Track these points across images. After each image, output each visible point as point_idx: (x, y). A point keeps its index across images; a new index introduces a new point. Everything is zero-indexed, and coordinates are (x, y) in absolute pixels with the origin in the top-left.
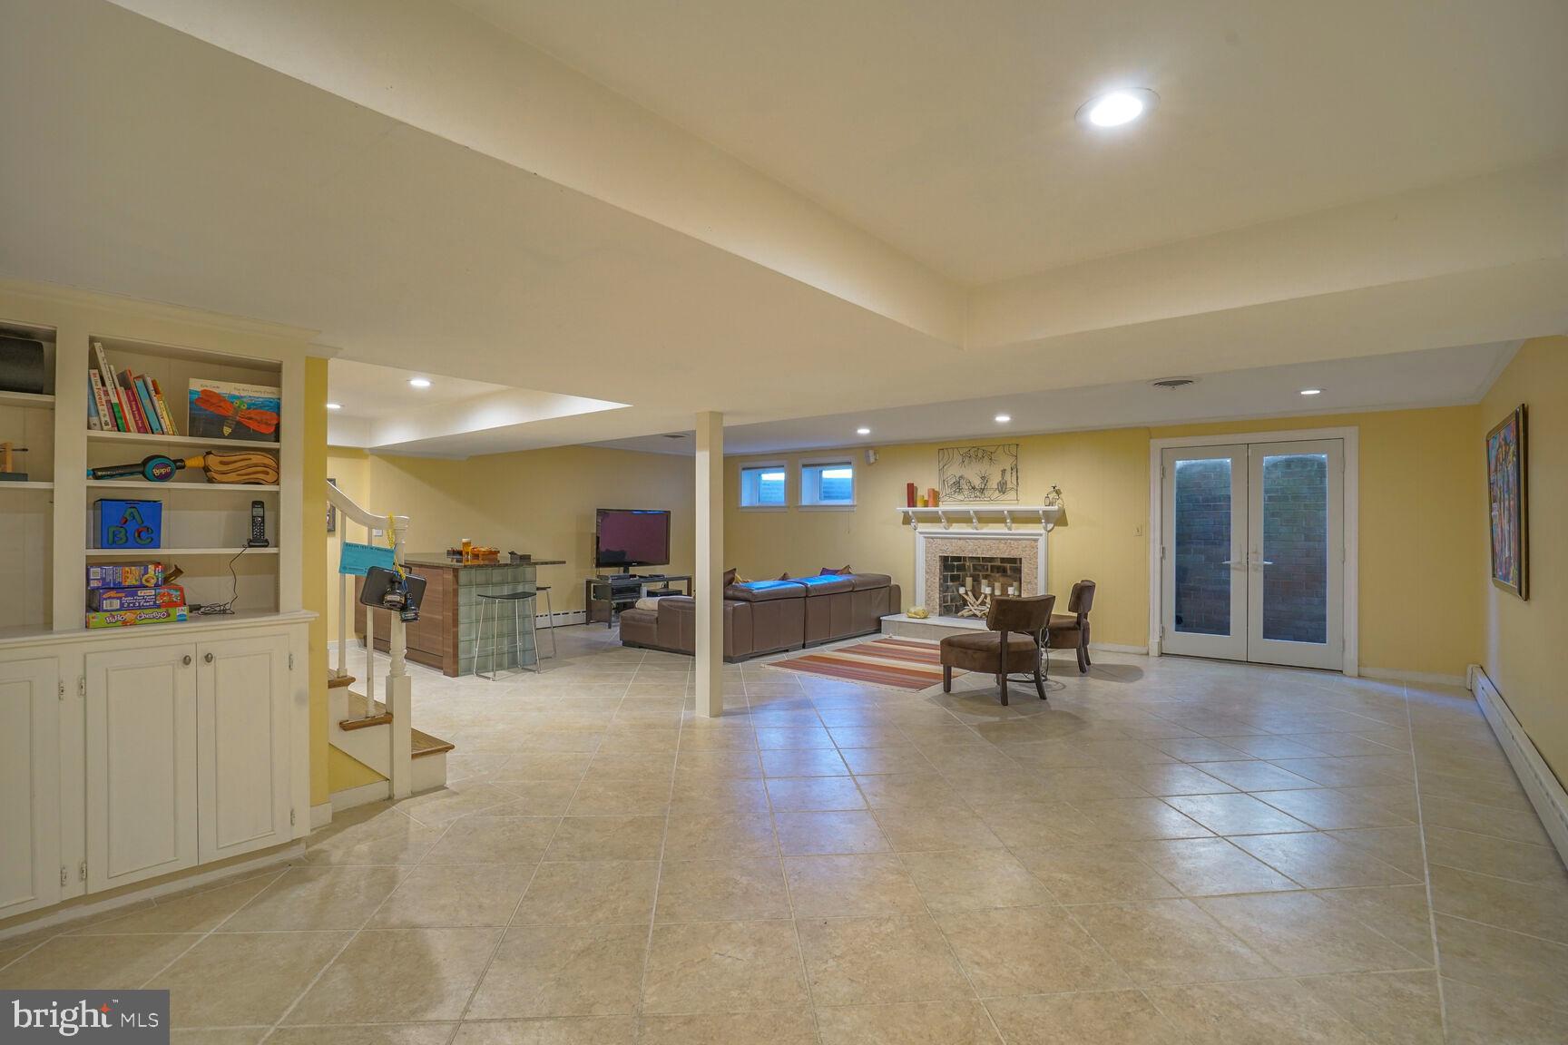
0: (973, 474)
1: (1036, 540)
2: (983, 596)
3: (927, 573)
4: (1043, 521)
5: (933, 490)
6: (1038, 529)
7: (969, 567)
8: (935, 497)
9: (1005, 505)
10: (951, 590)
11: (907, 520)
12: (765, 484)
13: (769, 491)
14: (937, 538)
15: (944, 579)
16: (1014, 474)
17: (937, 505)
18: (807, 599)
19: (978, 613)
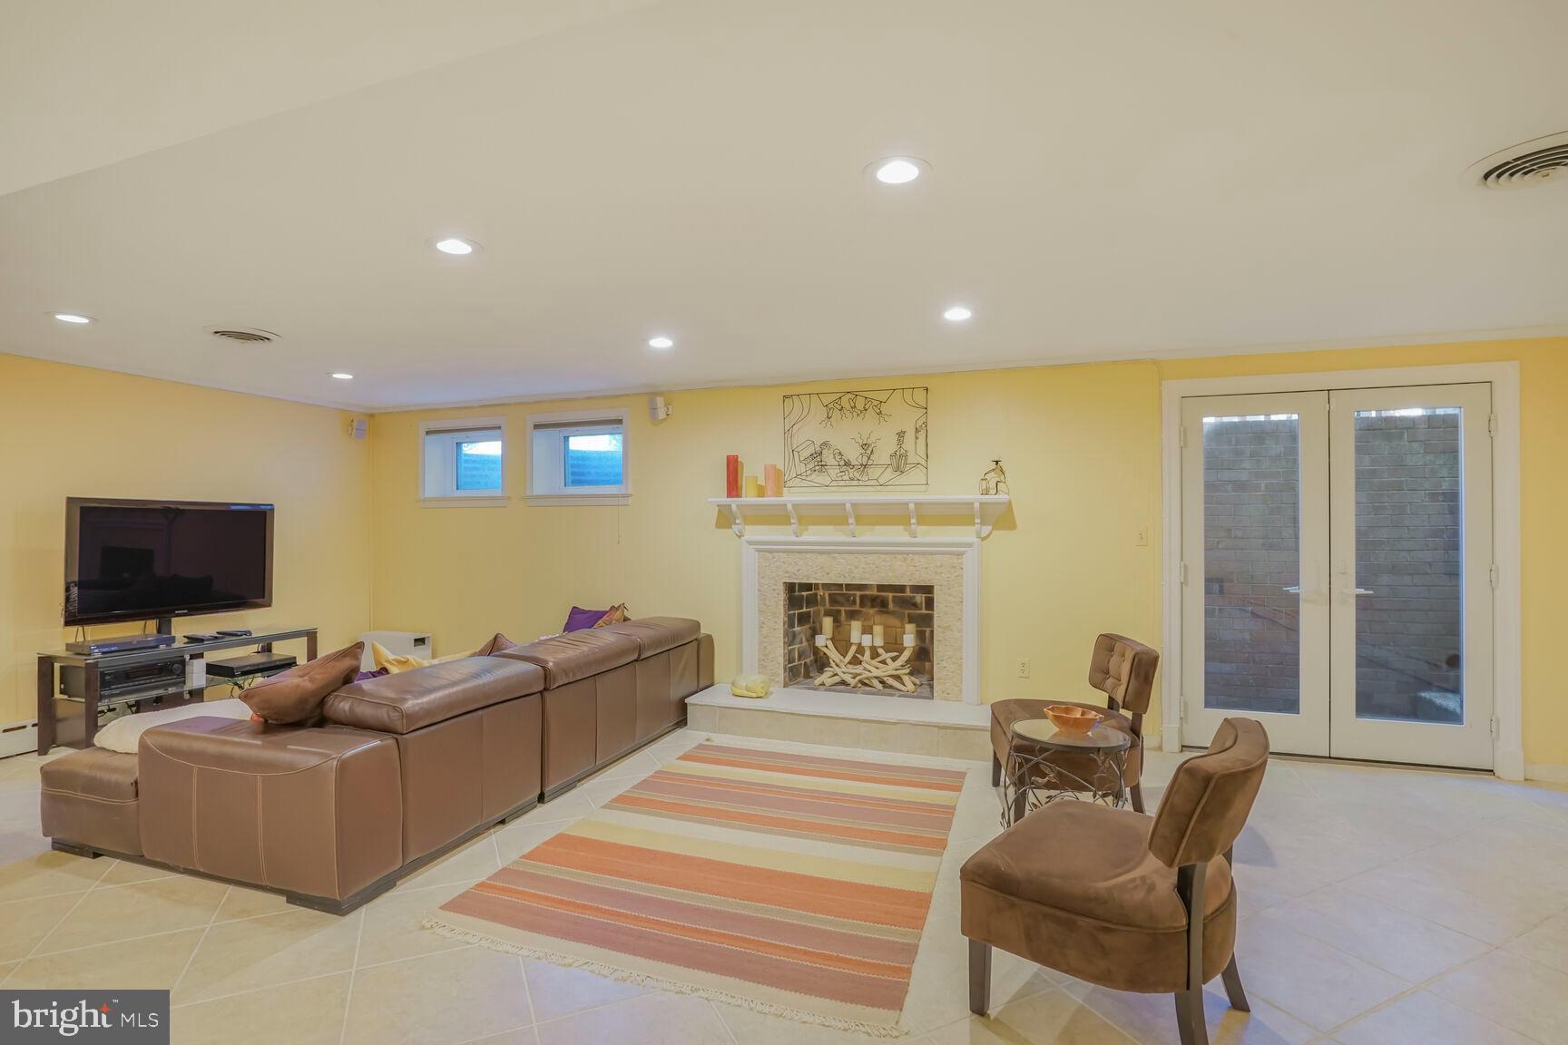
0: (845, 437)
1: (960, 555)
2: (854, 648)
3: (761, 612)
4: (977, 521)
5: (774, 467)
6: (965, 534)
7: (823, 598)
8: (777, 480)
9: (907, 491)
10: (798, 639)
11: (725, 519)
12: (466, 461)
13: (475, 472)
14: (778, 551)
15: (790, 623)
16: (922, 436)
17: (780, 494)
18: (547, 694)
19: (848, 678)
